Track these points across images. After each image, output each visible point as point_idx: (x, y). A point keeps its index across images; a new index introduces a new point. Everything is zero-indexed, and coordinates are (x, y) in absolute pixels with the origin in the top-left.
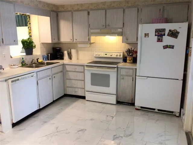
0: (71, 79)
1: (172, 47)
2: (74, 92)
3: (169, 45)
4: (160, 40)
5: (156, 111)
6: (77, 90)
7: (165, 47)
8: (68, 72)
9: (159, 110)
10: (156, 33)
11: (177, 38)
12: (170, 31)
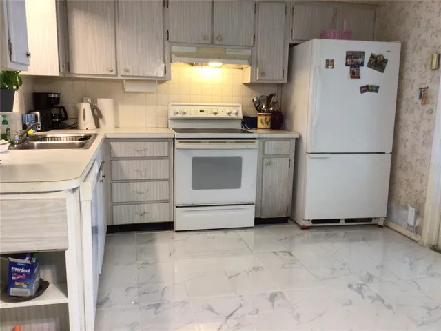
0: (128, 181)
1: (375, 89)
2: (138, 216)
3: (372, 86)
4: (355, 75)
5: (342, 223)
6: (146, 207)
7: (365, 89)
8: (120, 161)
9: (347, 220)
10: (348, 61)
11: (383, 72)
12: (372, 56)
